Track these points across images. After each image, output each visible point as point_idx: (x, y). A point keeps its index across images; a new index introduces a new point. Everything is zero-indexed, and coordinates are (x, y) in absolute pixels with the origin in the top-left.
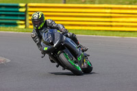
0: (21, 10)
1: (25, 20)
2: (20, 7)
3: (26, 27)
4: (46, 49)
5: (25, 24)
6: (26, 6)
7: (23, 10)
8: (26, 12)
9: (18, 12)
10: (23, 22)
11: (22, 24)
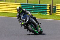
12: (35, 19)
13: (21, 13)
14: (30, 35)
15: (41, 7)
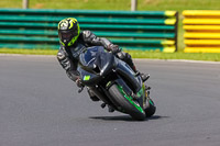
0: (167, 22)
1: (175, 39)
2: (167, 17)
3: (176, 50)
4: (87, 78)
5: (176, 44)
6: (176, 15)
7: (172, 22)
8: (176, 25)
9: (164, 24)
10: (172, 42)
11: (169, 46)
14: (104, 118)
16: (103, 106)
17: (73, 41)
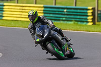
4: (38, 40)
12: (60, 32)
13: (36, 22)
15: (79, 11)
16: (47, 53)
17: (36, 20)
